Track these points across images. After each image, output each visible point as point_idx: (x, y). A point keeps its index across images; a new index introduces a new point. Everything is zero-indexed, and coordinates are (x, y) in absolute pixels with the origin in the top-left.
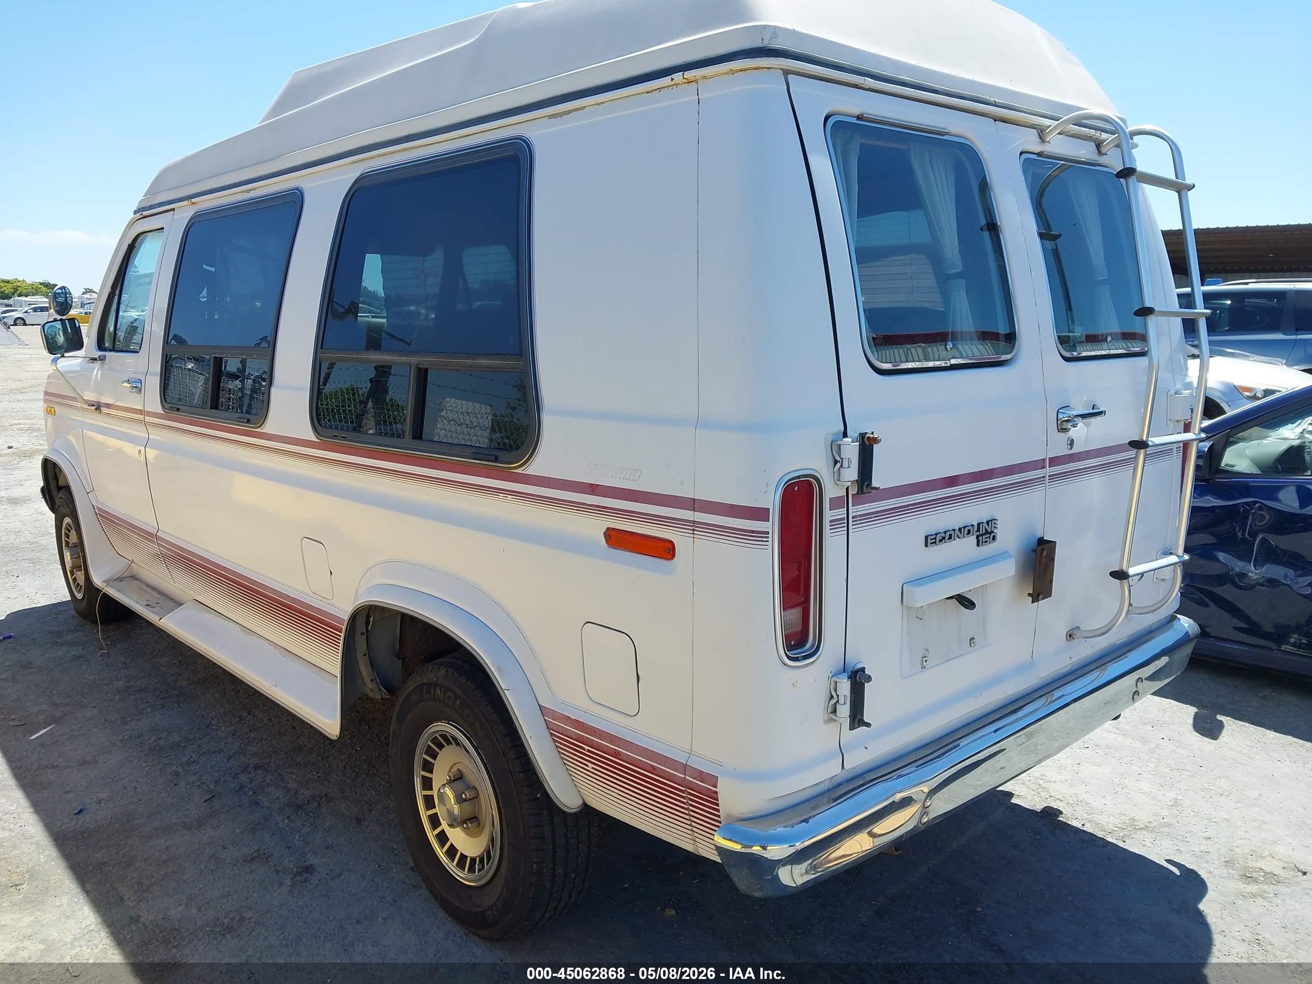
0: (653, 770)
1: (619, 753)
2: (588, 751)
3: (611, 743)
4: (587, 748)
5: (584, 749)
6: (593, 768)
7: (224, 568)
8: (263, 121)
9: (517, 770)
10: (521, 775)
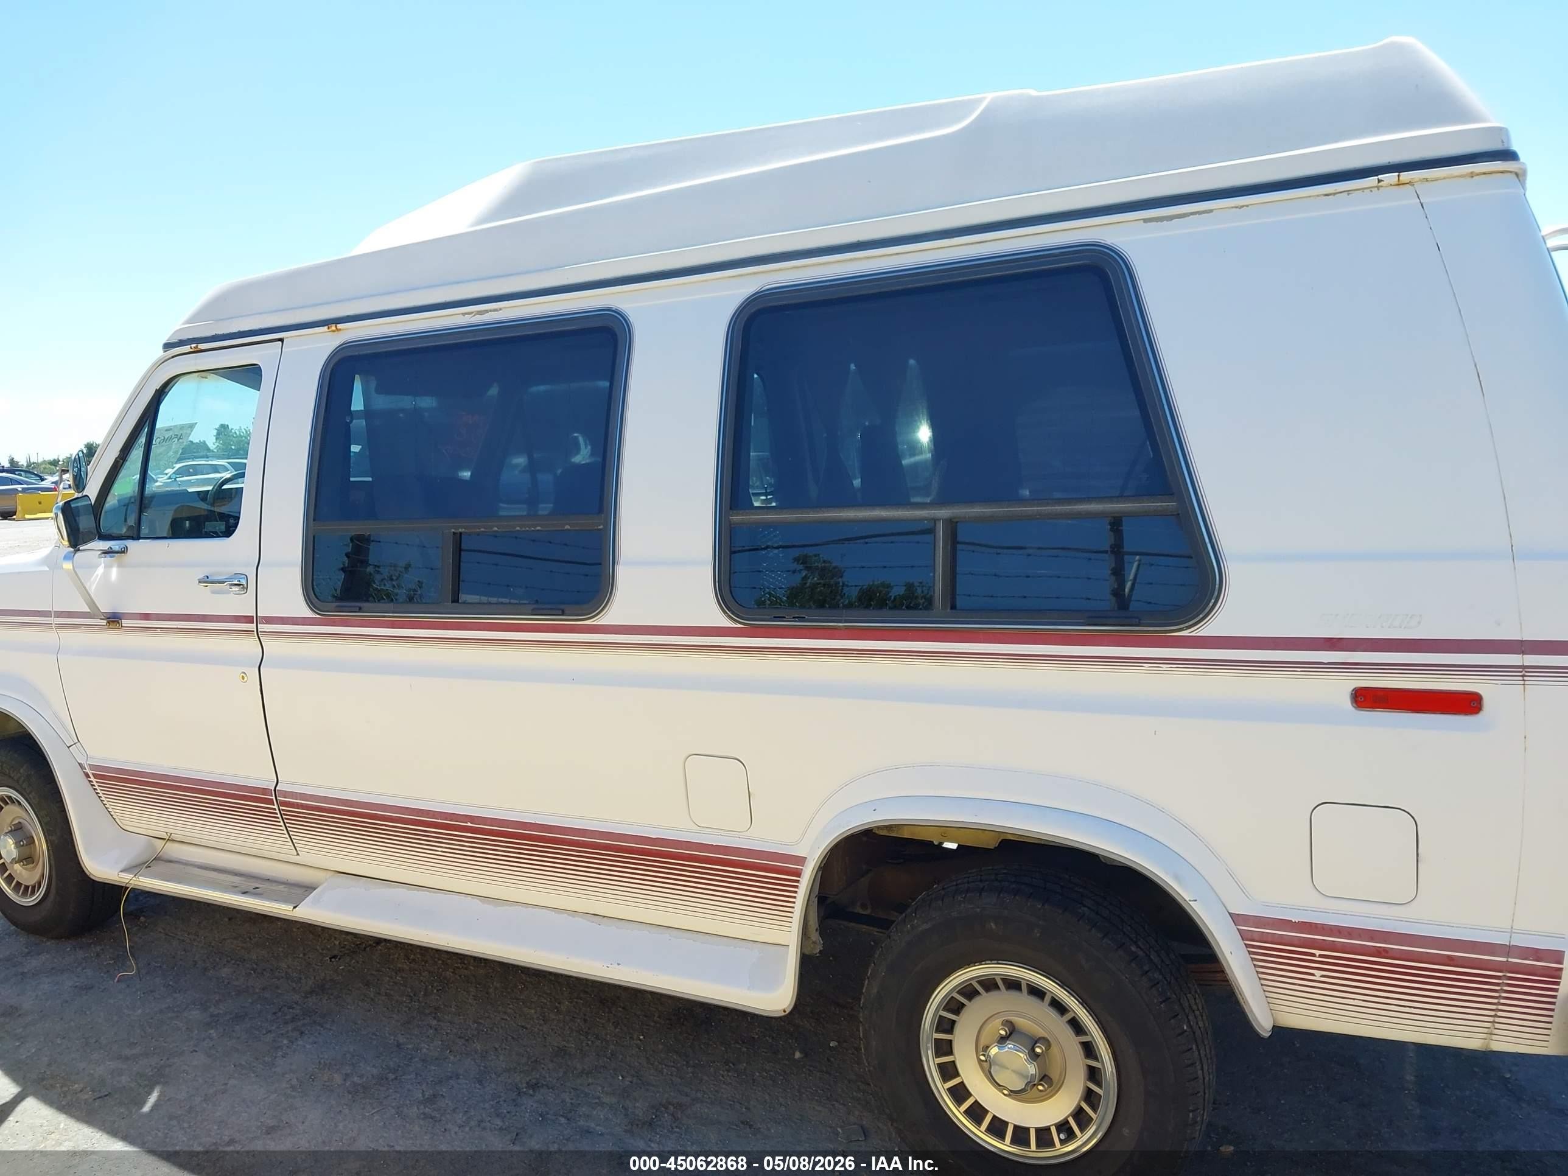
0: (1451, 961)
1: (1385, 950)
2: (1320, 956)
3: (1372, 940)
4: (1318, 953)
5: (1313, 955)
6: (1323, 976)
7: (472, 819)
8: (473, 225)
9: (1155, 1001)
10: (1162, 1006)
